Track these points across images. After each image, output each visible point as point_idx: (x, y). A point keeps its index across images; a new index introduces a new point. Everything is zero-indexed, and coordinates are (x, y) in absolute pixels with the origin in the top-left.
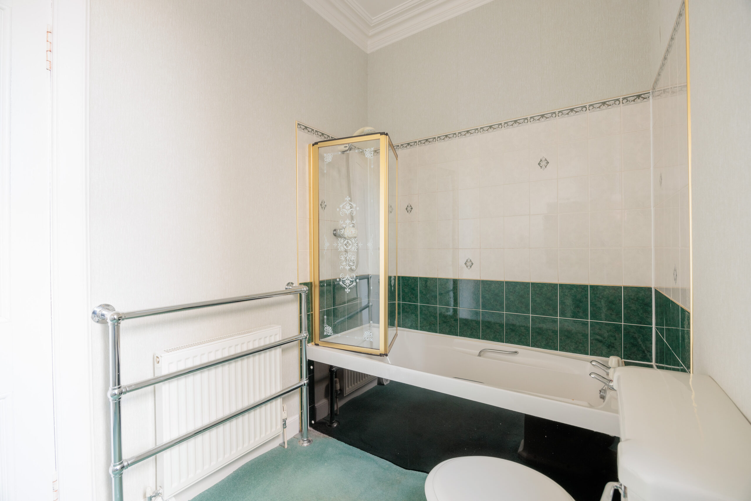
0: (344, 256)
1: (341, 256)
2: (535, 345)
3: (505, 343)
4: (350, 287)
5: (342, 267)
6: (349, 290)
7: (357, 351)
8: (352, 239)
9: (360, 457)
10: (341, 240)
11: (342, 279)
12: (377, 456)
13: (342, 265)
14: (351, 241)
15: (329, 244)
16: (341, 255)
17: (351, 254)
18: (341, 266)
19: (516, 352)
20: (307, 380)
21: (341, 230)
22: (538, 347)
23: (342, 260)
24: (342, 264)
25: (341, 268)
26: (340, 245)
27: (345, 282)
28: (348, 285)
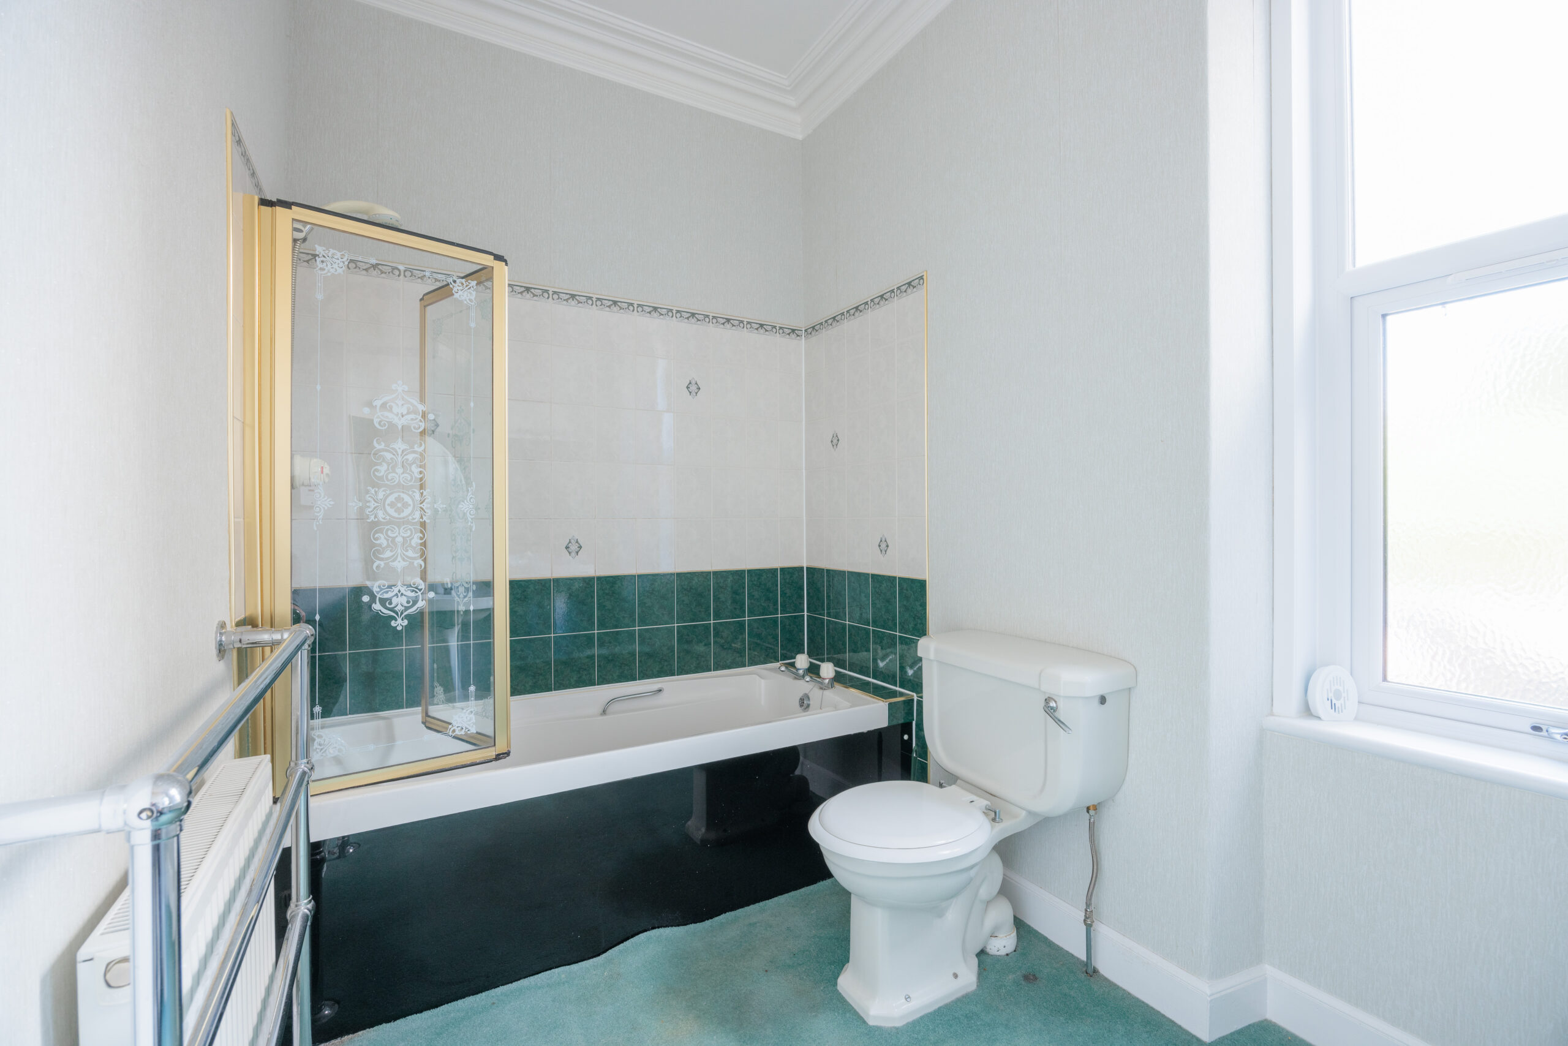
0: (387, 534)
1: (376, 536)
2: (682, 671)
3: (638, 681)
4: (403, 615)
5: (382, 563)
6: (406, 622)
7: (434, 769)
8: (414, 492)
9: (493, 1003)
10: (376, 492)
11: (381, 596)
12: (525, 978)
13: (382, 559)
14: (409, 495)
15: (332, 503)
16: (376, 532)
17: (410, 529)
18: (377, 563)
19: (660, 690)
20: (310, 901)
21: (378, 467)
22: (687, 673)
23: (380, 545)
24: (381, 556)
25: (378, 567)
26: (373, 506)
27: (390, 603)
28: (399, 608)
